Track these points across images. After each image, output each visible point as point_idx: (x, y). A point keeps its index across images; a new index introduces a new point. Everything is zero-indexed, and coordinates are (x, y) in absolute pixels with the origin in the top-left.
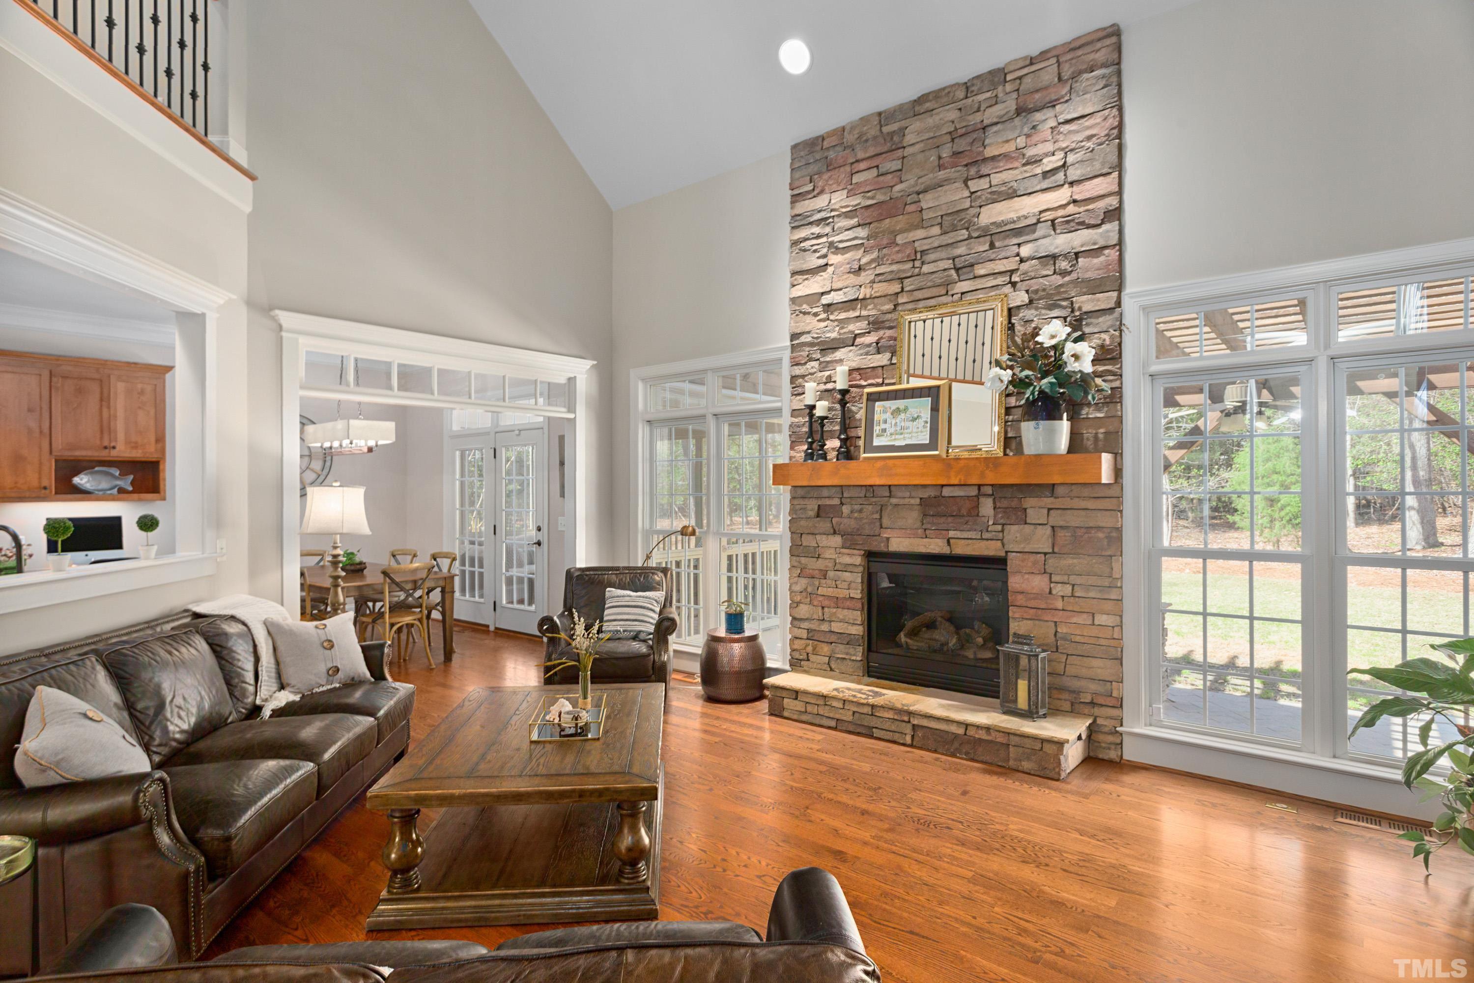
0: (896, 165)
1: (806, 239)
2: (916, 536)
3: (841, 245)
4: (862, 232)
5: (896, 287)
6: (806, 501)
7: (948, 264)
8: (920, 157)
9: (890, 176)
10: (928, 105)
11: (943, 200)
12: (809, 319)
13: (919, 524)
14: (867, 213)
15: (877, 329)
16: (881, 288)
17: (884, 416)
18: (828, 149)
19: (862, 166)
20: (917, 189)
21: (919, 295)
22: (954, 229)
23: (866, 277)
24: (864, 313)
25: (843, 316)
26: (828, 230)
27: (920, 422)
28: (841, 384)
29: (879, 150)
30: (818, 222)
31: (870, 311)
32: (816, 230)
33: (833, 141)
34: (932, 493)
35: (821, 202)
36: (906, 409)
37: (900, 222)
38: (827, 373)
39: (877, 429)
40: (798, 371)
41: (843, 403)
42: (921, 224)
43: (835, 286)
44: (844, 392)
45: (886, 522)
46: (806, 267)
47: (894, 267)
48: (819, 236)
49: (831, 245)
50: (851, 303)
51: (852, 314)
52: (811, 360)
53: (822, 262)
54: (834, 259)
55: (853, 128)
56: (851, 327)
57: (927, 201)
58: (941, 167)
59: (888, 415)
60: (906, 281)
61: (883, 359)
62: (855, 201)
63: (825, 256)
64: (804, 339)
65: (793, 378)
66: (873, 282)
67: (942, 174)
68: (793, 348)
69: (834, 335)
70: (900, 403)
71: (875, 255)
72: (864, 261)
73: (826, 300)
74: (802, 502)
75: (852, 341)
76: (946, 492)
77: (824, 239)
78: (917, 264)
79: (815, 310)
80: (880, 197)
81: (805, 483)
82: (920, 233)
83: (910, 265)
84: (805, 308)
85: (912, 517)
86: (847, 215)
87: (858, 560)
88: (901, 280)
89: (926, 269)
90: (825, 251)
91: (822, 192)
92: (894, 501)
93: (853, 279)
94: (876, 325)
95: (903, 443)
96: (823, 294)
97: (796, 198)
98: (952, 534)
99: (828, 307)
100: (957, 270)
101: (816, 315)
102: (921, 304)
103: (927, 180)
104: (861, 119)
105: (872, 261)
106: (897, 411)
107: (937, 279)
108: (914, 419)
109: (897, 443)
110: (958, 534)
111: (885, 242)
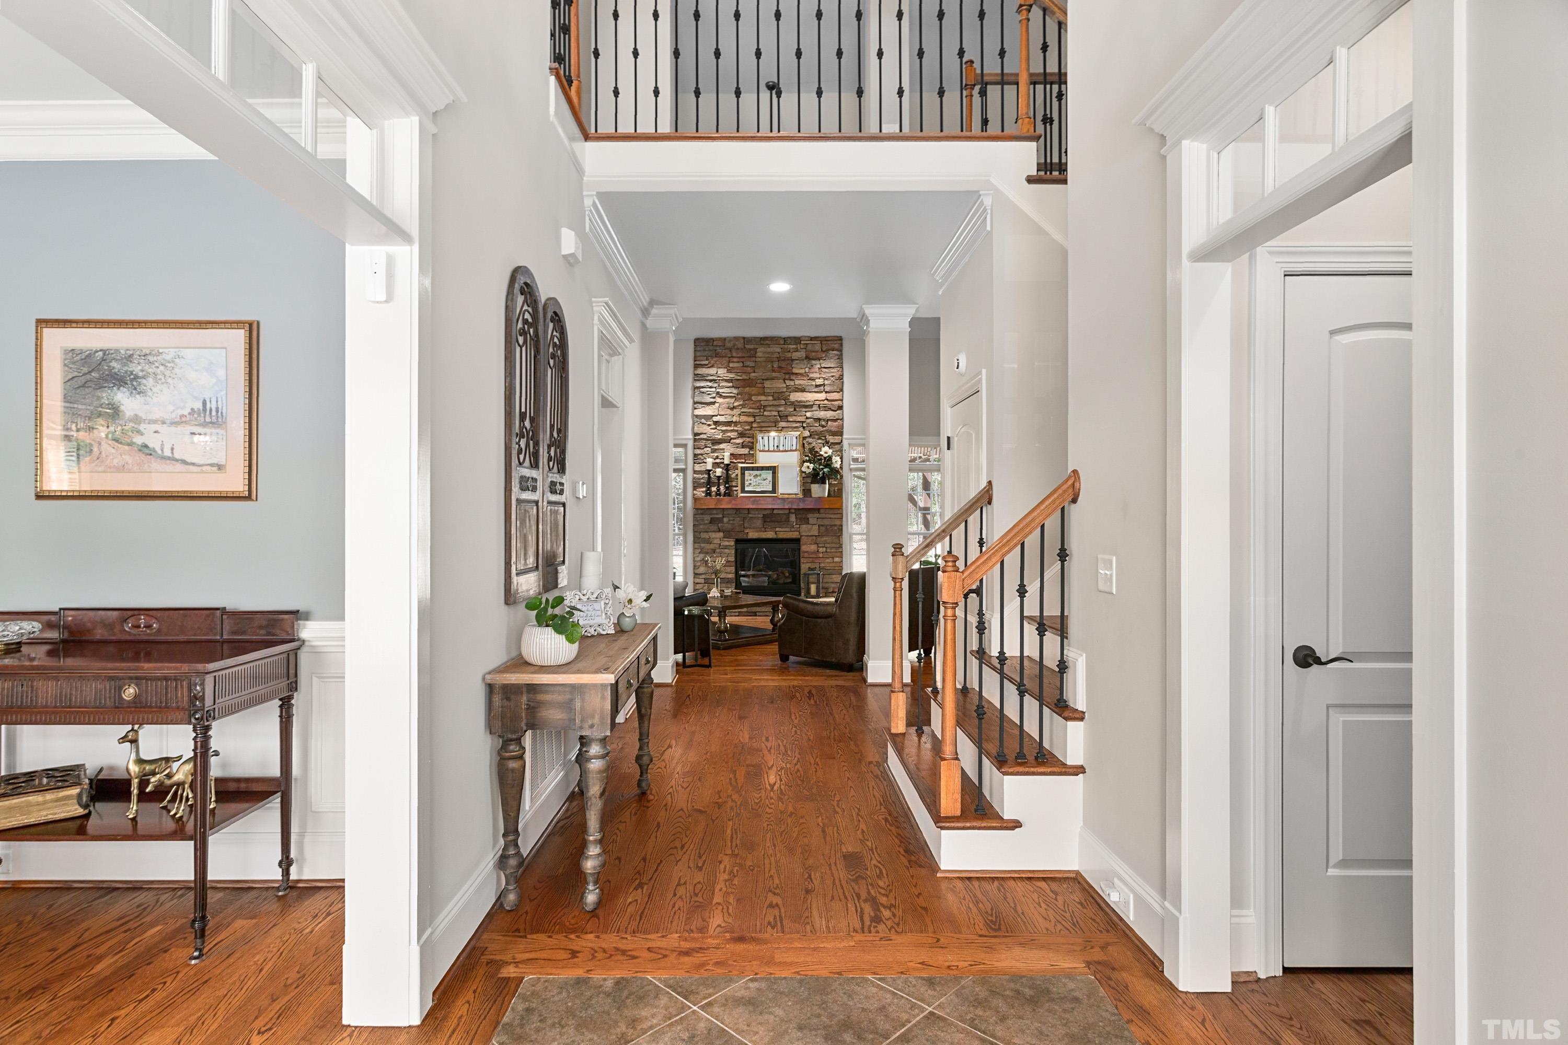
0: (752, 364)
1: (703, 387)
2: (761, 531)
3: (723, 395)
4: (735, 391)
5: (751, 419)
6: (703, 516)
7: (776, 414)
8: (764, 364)
9: (749, 369)
10: (767, 342)
11: (774, 385)
12: (705, 427)
13: (761, 526)
14: (737, 383)
15: (742, 437)
16: (743, 418)
17: (749, 478)
18: (716, 346)
19: (735, 360)
20: (763, 378)
21: (763, 424)
22: (779, 399)
23: (736, 412)
24: (736, 428)
25: (724, 428)
26: (716, 385)
27: (767, 481)
28: (727, 461)
29: (744, 355)
30: (711, 381)
31: (739, 428)
32: (710, 384)
33: (720, 343)
34: (769, 512)
35: (712, 371)
36: (760, 475)
37: (754, 390)
38: (716, 454)
39: (747, 483)
40: (698, 451)
41: (727, 470)
42: (764, 394)
43: (720, 413)
44: (728, 465)
45: (746, 525)
46: (703, 401)
47: (751, 410)
48: (711, 387)
49: (718, 393)
50: (729, 423)
51: (729, 428)
52: (706, 447)
53: (712, 400)
54: (719, 400)
55: (730, 341)
56: (729, 434)
57: (767, 384)
58: (773, 371)
59: (752, 477)
60: (757, 418)
61: (745, 451)
62: (731, 376)
63: (714, 398)
64: (702, 436)
65: (695, 455)
66: (740, 415)
67: (774, 374)
68: (695, 440)
69: (720, 437)
70: (758, 473)
71: (741, 403)
72: (736, 404)
73: (715, 419)
74: (701, 516)
75: (728, 441)
76: (775, 512)
77: (714, 389)
78: (762, 410)
79: (709, 423)
80: (744, 377)
81: (713, 507)
82: (763, 398)
83: (758, 411)
84: (703, 421)
85: (759, 523)
86: (726, 381)
87: (732, 543)
88: (754, 416)
89: (766, 413)
90: (714, 395)
91: (712, 366)
92: (750, 515)
93: (729, 412)
94: (741, 435)
95: (760, 490)
96: (713, 416)
97: (696, 366)
98: (777, 529)
99: (716, 423)
100: (780, 417)
101: (709, 425)
102: (763, 429)
103: (769, 374)
104: (735, 338)
105: (740, 405)
106: (756, 476)
107: (772, 419)
108: (764, 480)
109: (757, 490)
110: (781, 529)
111: (746, 398)
